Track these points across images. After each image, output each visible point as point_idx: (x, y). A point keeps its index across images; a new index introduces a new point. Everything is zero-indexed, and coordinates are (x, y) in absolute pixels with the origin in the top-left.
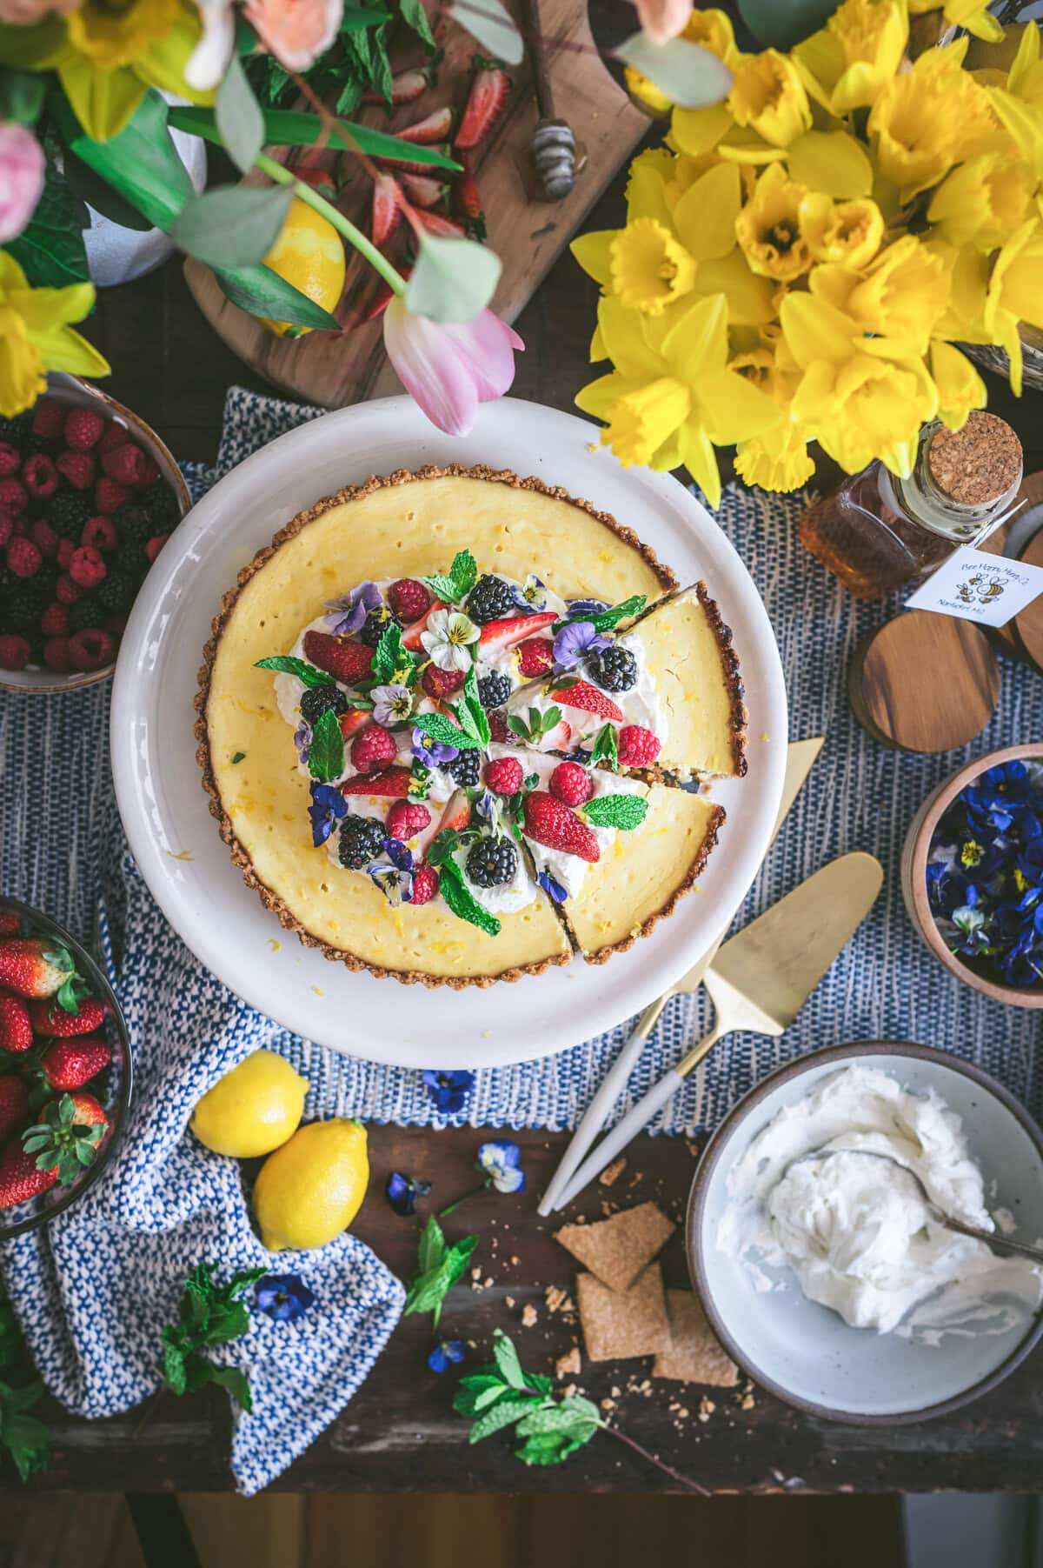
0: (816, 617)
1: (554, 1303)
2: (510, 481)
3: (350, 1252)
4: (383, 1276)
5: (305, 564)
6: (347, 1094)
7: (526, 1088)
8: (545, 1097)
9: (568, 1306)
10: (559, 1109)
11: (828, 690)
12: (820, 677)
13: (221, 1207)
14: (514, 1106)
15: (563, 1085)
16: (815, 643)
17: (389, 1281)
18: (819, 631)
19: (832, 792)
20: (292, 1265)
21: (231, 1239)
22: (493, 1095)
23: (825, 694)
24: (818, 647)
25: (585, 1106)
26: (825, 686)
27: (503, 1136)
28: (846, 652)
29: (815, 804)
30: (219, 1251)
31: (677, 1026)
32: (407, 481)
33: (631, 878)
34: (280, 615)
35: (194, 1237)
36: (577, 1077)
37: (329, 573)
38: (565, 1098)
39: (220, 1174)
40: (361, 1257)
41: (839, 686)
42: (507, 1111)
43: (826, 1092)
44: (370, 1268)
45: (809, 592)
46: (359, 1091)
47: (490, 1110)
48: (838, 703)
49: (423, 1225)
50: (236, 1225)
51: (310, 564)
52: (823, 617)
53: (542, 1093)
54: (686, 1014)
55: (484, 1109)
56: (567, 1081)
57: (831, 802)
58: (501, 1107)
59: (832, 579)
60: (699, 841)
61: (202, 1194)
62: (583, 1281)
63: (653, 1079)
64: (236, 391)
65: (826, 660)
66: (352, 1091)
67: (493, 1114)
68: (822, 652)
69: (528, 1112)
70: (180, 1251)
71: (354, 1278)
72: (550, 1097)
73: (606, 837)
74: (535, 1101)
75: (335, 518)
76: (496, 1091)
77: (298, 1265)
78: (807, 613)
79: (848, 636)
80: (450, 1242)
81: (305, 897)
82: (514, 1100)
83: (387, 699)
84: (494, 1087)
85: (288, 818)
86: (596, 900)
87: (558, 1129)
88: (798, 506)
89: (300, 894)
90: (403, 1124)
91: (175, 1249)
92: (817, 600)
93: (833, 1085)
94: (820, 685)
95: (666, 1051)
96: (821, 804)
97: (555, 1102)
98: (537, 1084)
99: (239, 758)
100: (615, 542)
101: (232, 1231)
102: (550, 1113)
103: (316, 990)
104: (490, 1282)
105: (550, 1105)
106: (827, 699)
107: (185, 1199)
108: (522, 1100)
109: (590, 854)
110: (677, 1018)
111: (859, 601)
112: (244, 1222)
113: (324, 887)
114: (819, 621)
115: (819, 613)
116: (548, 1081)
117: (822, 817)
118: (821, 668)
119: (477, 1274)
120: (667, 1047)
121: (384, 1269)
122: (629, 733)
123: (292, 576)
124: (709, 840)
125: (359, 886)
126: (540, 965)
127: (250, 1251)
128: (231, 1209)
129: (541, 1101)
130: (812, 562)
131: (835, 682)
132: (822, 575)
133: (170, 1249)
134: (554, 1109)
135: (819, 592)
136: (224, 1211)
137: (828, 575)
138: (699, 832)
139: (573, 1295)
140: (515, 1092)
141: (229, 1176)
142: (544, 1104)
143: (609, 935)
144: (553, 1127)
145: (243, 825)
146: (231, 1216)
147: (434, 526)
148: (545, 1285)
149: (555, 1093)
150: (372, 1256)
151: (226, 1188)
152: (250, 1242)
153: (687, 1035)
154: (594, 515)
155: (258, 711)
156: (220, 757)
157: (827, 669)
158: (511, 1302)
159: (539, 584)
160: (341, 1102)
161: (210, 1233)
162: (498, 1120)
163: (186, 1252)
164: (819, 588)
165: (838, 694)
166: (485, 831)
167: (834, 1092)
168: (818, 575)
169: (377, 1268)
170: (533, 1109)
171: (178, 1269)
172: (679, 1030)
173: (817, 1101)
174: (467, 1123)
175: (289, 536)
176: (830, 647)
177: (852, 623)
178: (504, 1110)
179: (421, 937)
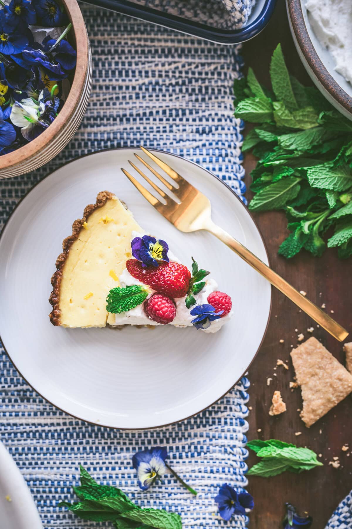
7: (217, 448)
8: (223, 435)
10: (231, 424)
14: (231, 456)
15: (214, 423)
22: (224, 472)
38: (223, 420)
42: (235, 461)
47: (235, 473)
53: (220, 437)
55: (234, 477)
58: (232, 465)
67: (237, 471)
69: (235, 446)
72: (223, 431)
74: (226, 442)
76: (221, 469)
82: (226, 456)
84: (218, 472)
87: (247, 424)
97: (226, 428)
98: (214, 441)
102: (235, 431)
105: (229, 431)
108: (226, 451)
116: (211, 434)
129: (226, 438)
134: (231, 428)
140: (220, 456)
142: (228, 435)
162: (241, 467)
170: (232, 443)
178: (234, 464)
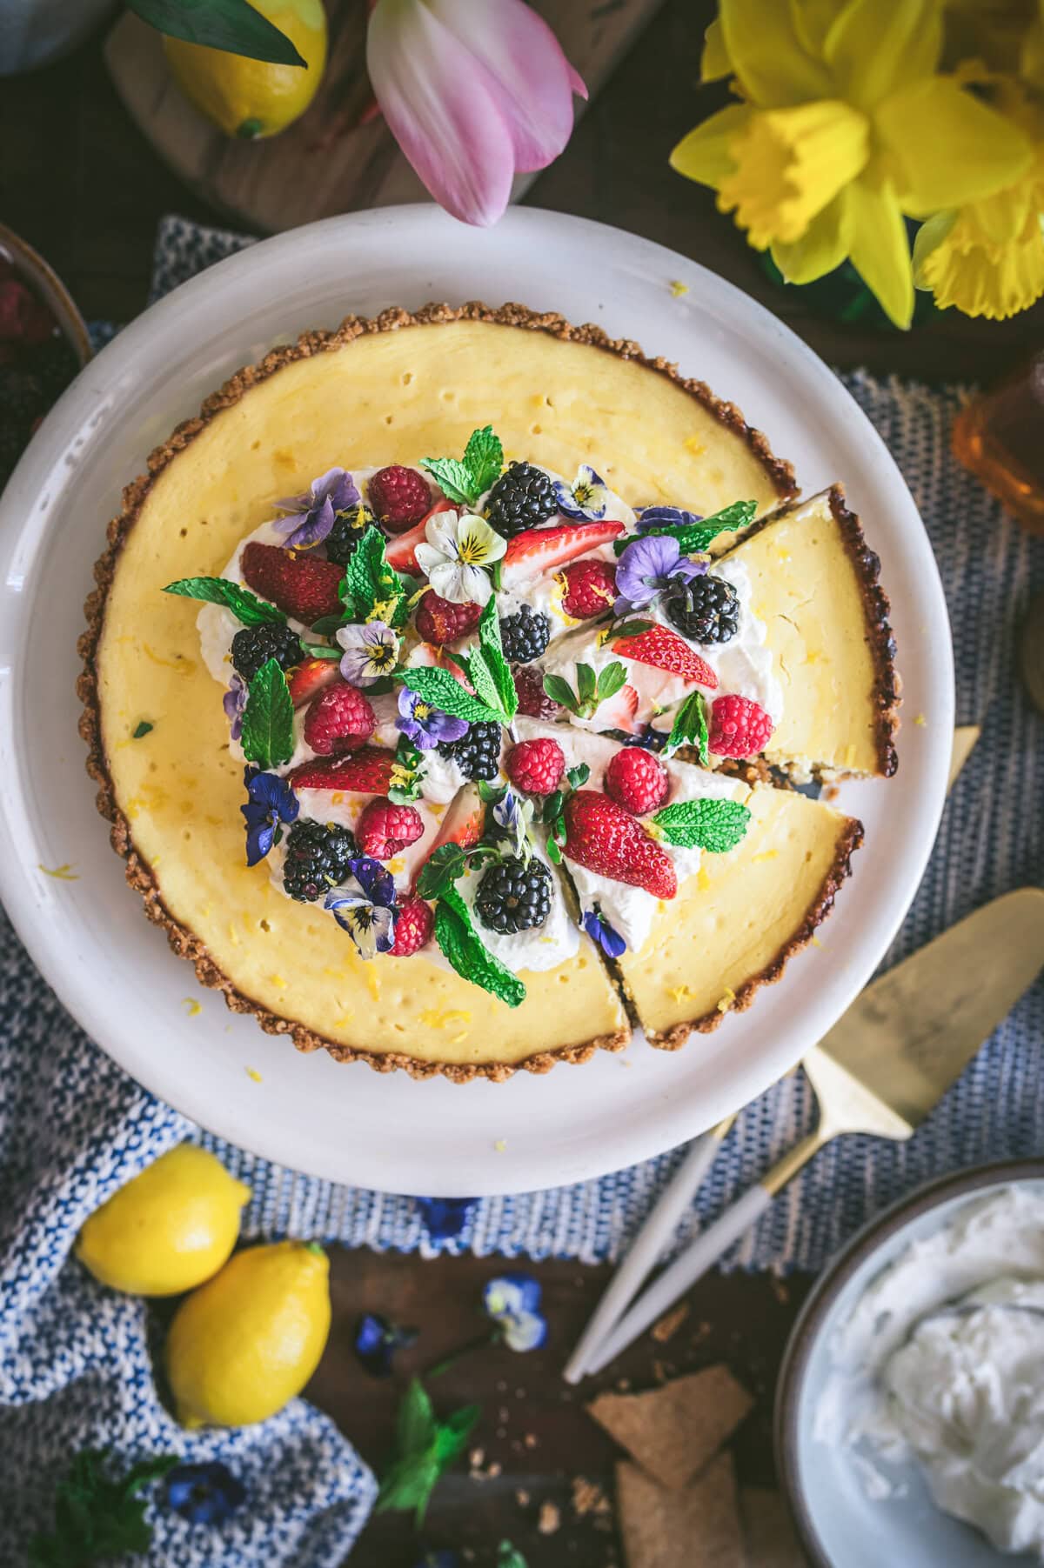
0: (971, 560)
1: (584, 1500)
2: (555, 331)
3: (302, 1425)
4: (347, 1462)
5: (250, 444)
6: (303, 1204)
8: (578, 1216)
9: (603, 1506)
10: (598, 1233)
11: (987, 661)
12: (976, 643)
13: (115, 1370)
14: (534, 1227)
15: (603, 1200)
16: (970, 595)
17: (353, 1469)
18: (975, 578)
19: (988, 803)
20: (216, 1449)
21: (128, 1416)
23: (981, 667)
24: (974, 601)
25: (634, 1229)
26: (982, 655)
27: (517, 1269)
28: (1011, 609)
29: (964, 819)
30: (110, 1433)
31: (765, 1122)
32: (403, 326)
33: (721, 923)
34: (210, 520)
35: (78, 1408)
36: (622, 1190)
37: (284, 460)
38: (605, 1217)
39: (116, 1321)
40: (315, 1432)
41: (1001, 656)
42: (525, 1235)
43: (974, 1223)
44: (328, 1450)
45: (962, 524)
46: (319, 1200)
47: (501, 1232)
48: (999, 679)
49: (403, 1388)
50: (135, 1397)
51: (256, 446)
52: (980, 559)
53: (574, 1210)
54: (777, 1105)
55: (493, 1230)
56: (609, 1195)
57: (986, 817)
58: (517, 1228)
59: (996, 507)
60: (823, 871)
61: (87, 1351)
62: (624, 1474)
63: (728, 1194)
64: (171, 223)
65: (985, 620)
66: (311, 1201)
67: (505, 1237)
68: (978, 608)
69: (554, 1235)
70: (58, 1427)
71: (305, 1465)
72: (586, 1216)
73: (686, 862)
74: (563, 1221)
75: (293, 378)
77: (226, 1449)
78: (959, 553)
79: (1015, 587)
80: (443, 1413)
81: (235, 939)
82: (536, 1218)
83: (361, 644)
85: (213, 821)
86: (667, 954)
87: (594, 1261)
88: (950, 405)
89: (229, 935)
90: (378, 1248)
91: (51, 1423)
92: (974, 536)
93: (984, 1214)
94: (975, 654)
95: (748, 1156)
96: (972, 819)
97: (592, 1223)
99: (143, 729)
100: (710, 423)
101: (128, 1405)
102: (584, 1238)
103: (252, 1075)
104: (495, 1470)
105: (585, 1227)
106: (986, 673)
107: (63, 1358)
108: (545, 1218)
109: (660, 886)
110: (765, 1111)
111: (1032, 539)
112: (148, 1393)
113: (264, 925)
114: (976, 566)
115: (976, 554)
117: (974, 837)
118: (975, 630)
119: (477, 1458)
120: (748, 1150)
121: (348, 1453)
122: (727, 706)
123: (230, 463)
124: (838, 869)
125: (316, 924)
126: (582, 1049)
127: (154, 1432)
128: (128, 1373)
129: (572, 1220)
130: (967, 483)
131: (996, 650)
132: (980, 502)
133: (44, 1423)
134: (590, 1232)
135: (975, 525)
136: (118, 1376)
137: (988, 501)
138: (823, 858)
139: (611, 1490)
140: (538, 1207)
141: (128, 1324)
142: (577, 1226)
143: (686, 1006)
144: (587, 1255)
145: (145, 829)
146: (128, 1383)
147: (441, 393)
148: (571, 1475)
149: (592, 1211)
150: (332, 1432)
151: (123, 1342)
152: (154, 1421)
153: (778, 1135)
154: (679, 383)
155: (173, 660)
156: (116, 727)
157: (985, 632)
158: (523, 1498)
159: (597, 480)
160: (295, 1215)
161: (100, 1405)
162: (512, 1246)
163: (65, 1429)
164: (977, 519)
165: (1000, 667)
166: (505, 848)
167: (986, 1223)
168: (974, 501)
169: (338, 1451)
170: (561, 1232)
171: (55, 1453)
172: (766, 1128)
173: (960, 1236)
174: (469, 1251)
175: (226, 402)
176: (990, 602)
177: (1022, 569)
178: (520, 1232)
179: (406, 1002)
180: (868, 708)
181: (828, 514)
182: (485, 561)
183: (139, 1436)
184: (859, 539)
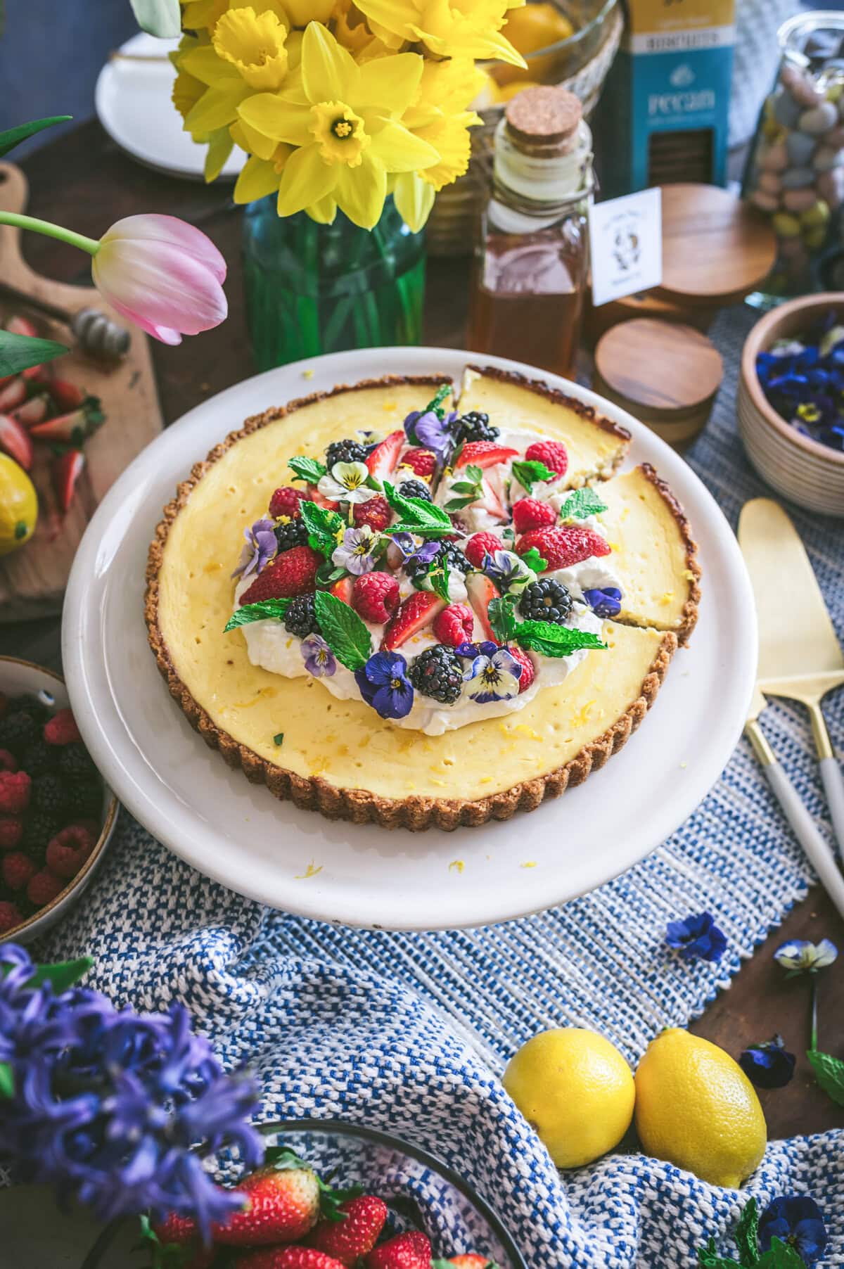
5: (188, 577)
6: (633, 1036)
7: (748, 889)
8: (767, 881)
10: (787, 879)
14: (756, 912)
15: (768, 860)
21: (693, 1197)
22: (733, 919)
25: (800, 854)
27: (778, 936)
30: (697, 1222)
31: (784, 740)
32: (207, 470)
33: (644, 556)
34: (205, 623)
36: (769, 844)
37: (212, 569)
38: (780, 867)
42: (757, 919)
46: (638, 1024)
47: (745, 932)
49: (810, 1063)
50: (682, 1183)
51: (192, 576)
53: (761, 880)
55: (740, 936)
56: (766, 854)
58: (749, 920)
63: (817, 791)
66: (634, 1029)
67: (750, 933)
69: (770, 904)
72: (771, 877)
73: (599, 527)
74: (764, 891)
75: (178, 532)
76: (731, 914)
81: (441, 783)
82: (751, 906)
83: (350, 555)
84: (726, 913)
85: (364, 743)
86: (640, 590)
87: (805, 892)
89: (437, 785)
90: (701, 1011)
95: (800, 763)
97: (777, 877)
98: (751, 879)
99: (279, 740)
100: (386, 391)
101: (685, 1191)
102: (785, 889)
103: (528, 866)
105: (778, 883)
108: (754, 901)
109: (602, 549)
110: (777, 735)
112: (686, 1175)
113: (447, 763)
116: (754, 868)
120: (795, 761)
123: (187, 593)
124: (658, 486)
127: (719, 1195)
128: (663, 1175)
129: (768, 886)
134: (783, 883)
136: (659, 1181)
138: (648, 490)
140: (744, 900)
142: (774, 887)
143: (677, 598)
144: (800, 895)
145: (336, 779)
146: (669, 1179)
147: (255, 481)
149: (770, 871)
153: (798, 739)
154: (356, 389)
155: (257, 696)
159: (368, 434)
160: (636, 1047)
162: (758, 932)
166: (517, 589)
170: (770, 898)
172: (789, 742)
174: (743, 961)
175: (158, 564)
178: (753, 921)
179: (557, 727)
180: (588, 424)
181: (478, 376)
182: (363, 479)
183: (714, 1204)
184: (500, 372)
